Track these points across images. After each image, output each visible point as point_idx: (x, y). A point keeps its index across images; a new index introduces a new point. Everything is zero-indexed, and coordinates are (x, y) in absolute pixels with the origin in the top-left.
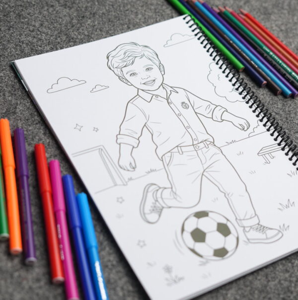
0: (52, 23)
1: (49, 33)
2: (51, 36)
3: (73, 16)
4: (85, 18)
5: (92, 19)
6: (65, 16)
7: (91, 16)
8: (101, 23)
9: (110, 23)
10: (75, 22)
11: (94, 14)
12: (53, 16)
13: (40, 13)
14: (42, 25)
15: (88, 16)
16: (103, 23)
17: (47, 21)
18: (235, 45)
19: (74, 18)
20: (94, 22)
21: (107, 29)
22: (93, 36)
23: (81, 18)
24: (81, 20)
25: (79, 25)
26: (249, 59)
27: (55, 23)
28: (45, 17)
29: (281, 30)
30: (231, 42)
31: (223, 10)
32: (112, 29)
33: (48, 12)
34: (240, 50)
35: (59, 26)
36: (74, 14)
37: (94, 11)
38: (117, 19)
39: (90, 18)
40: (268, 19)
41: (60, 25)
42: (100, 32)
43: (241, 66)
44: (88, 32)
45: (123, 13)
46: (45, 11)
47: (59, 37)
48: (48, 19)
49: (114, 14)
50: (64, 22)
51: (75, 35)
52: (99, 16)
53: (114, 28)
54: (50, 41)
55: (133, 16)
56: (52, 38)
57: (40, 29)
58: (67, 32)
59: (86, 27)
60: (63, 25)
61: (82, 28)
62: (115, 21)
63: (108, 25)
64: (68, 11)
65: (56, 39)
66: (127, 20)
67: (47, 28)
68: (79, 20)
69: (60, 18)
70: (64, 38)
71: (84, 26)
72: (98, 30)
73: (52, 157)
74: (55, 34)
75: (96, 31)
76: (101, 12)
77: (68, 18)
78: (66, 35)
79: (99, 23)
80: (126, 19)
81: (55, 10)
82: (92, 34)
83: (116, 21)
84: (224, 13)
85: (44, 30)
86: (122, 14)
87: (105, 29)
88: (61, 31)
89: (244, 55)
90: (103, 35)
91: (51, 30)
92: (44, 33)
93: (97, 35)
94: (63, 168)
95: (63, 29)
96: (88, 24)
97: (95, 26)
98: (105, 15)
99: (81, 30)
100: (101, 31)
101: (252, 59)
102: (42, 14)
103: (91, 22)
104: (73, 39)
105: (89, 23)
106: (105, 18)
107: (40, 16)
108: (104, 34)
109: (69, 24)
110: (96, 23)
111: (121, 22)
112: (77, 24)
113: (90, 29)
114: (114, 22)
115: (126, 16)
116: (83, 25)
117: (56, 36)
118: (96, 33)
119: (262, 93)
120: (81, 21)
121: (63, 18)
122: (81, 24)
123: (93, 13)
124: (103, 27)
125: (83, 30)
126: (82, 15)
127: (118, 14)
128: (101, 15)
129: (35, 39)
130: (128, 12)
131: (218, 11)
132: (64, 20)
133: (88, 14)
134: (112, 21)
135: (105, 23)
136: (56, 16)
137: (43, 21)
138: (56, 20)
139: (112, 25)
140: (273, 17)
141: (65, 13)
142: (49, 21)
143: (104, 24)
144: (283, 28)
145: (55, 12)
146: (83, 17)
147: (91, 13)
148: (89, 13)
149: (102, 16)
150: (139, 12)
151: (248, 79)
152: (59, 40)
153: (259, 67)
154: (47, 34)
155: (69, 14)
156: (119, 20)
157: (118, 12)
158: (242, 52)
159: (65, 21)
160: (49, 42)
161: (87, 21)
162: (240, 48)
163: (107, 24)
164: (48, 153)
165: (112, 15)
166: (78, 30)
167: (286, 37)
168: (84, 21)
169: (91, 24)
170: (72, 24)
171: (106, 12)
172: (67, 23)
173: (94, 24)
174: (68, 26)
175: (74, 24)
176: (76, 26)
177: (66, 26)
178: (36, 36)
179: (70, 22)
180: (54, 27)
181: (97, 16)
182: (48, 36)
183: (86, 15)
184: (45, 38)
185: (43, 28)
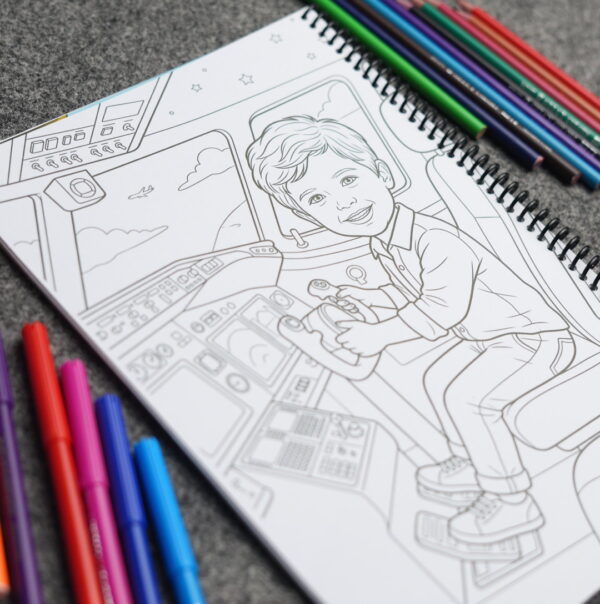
0: (43, 35)
1: (38, 59)
2: (43, 66)
3: (90, 19)
4: (119, 23)
5: (135, 25)
6: (72, 19)
7: (132, 17)
8: (156, 33)
9: (176, 33)
10: (96, 34)
11: (138, 13)
12: (44, 19)
13: (13, 13)
14: (19, 41)
15: (124, 18)
16: (160, 34)
17: (31, 31)
18: (459, 79)
19: (94, 24)
20: (139, 32)
21: (172, 47)
22: (139, 63)
23: (108, 24)
24: (110, 27)
25: (104, 40)
26: (496, 108)
27: (49, 35)
28: (25, 22)
29: (560, 42)
30: (449, 72)
31: (421, 1)
32: (182, 46)
33: (33, 11)
34: (472, 89)
35: (59, 43)
36: (93, 15)
37: (139, 6)
38: (193, 23)
39: (130, 24)
40: (528, 17)
41: (62, 39)
42: (154, 55)
43: (480, 126)
44: (127, 56)
45: (204, 10)
46: (24, 8)
47: (62, 68)
48: (34, 26)
49: (183, 12)
51: (99, 62)
52: (150, 17)
53: (186, 45)
54: (42, 77)
55: (227, 17)
56: (44, 71)
57: (15, 51)
58: (80, 57)
59: (123, 44)
60: (69, 41)
61: (114, 46)
62: (188, 28)
63: (172, 38)
64: (77, 7)
65: (55, 73)
66: (214, 25)
67: (32, 48)
68: (104, 29)
69: (60, 23)
70: (73, 70)
71: (116, 42)
72: (149, 50)
73: (66, 353)
74: (51, 61)
75: (146, 52)
76: (154, 8)
77: (78, 25)
78: (77, 62)
79: (151, 35)
80: (211, 23)
81: (47, 6)
82: (136, 58)
83: (191, 29)
84: (423, 10)
85: (26, 52)
86: (201, 13)
87: (165, 46)
88: (64, 54)
89: (484, 99)
90: (162, 61)
91: (43, 53)
92: (25, 59)
93: (148, 61)
94: (92, 379)
95: (70, 49)
96: (127, 37)
97: (142, 40)
98: (163, 15)
99: (110, 51)
100: (157, 51)
101: (502, 108)
102: (17, 17)
103: (133, 32)
104: (93, 71)
105: (127, 34)
106: (164, 22)
107: (13, 21)
108: (164, 58)
109: (83, 39)
110: (145, 34)
111: (202, 30)
112: (102, 37)
113: (133, 48)
114: (185, 31)
115: (211, 16)
116: (115, 38)
117: (54, 65)
118: (146, 57)
119: (533, 184)
120: (110, 31)
121: (68, 23)
122: (110, 38)
123: (134, 11)
124: (161, 42)
125: (115, 50)
126: (112, 17)
127: (194, 13)
128: (153, 14)
129: (5, 74)
130: (214, 7)
131: (409, 5)
132: (69, 29)
133: (124, 13)
134: (181, 29)
135: (165, 33)
136: (51, 21)
137: (21, 33)
138: (52, 28)
139: (181, 38)
140: (537, 12)
141: (71, 13)
142: (35, 32)
143: (163, 35)
144: (563, 35)
145: (47, 11)
146: (114, 21)
147: (131, 12)
148: (126, 12)
149: (157, 18)
150: (241, 7)
151: (497, 152)
152: (61, 75)
153: (522, 123)
154: (33, 63)
155: (81, 15)
156: (196, 24)
157: (194, 9)
158: (477, 93)
159: (73, 30)
160: (39, 80)
161: (123, 30)
162: (472, 84)
163: (169, 35)
164: (55, 345)
165: (179, 14)
166: (104, 50)
167: (572, 56)
168: (115, 29)
169: (134, 37)
170: (90, 37)
171: (166, 9)
172: (78, 36)
173: (139, 37)
174: (81, 42)
175: (94, 37)
176: (98, 42)
177: (76, 43)
178: (8, 67)
179: (85, 34)
180: (47, 46)
181: (147, 19)
182: (35, 66)
183: (121, 16)
184: (28, 72)
185: (22, 49)
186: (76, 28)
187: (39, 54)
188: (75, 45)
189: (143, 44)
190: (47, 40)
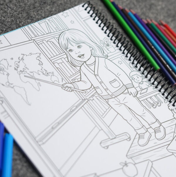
0: (19, 2)
1: (15, 9)
2: (15, 11)
4: (46, 4)
5: (51, 6)
7: (51, 3)
8: (57, 10)
10: (37, 6)
11: (54, 2)
14: (11, 2)
15: (49, 3)
18: (155, 50)
19: (38, 2)
20: (52, 8)
23: (43, 3)
24: (42, 5)
25: (39, 8)
26: (165, 63)
27: (21, 2)
30: (153, 47)
31: (150, 22)
34: (159, 55)
35: (23, 5)
39: (50, 5)
43: (158, 68)
44: (45, 15)
47: (21, 13)
50: (28, 4)
51: (34, 15)
52: (57, 5)
54: (13, 15)
56: (15, 13)
58: (29, 11)
59: (45, 11)
60: (27, 6)
61: (41, 11)
65: (18, 14)
67: (14, 5)
68: (41, 4)
70: (25, 15)
71: (43, 10)
74: (19, 10)
78: (27, 13)
84: (151, 25)
85: (11, 6)
88: (24, 10)
89: (162, 59)
91: (17, 7)
92: (10, 8)
95: (26, 8)
96: (47, 9)
97: (52, 11)
99: (39, 12)
101: (168, 63)
103: (50, 8)
104: (31, 17)
105: (48, 8)
109: (32, 6)
110: (53, 9)
112: (38, 7)
116: (43, 8)
117: (19, 12)
120: (42, 6)
122: (41, 8)
123: (53, 1)
125: (41, 12)
126: (45, 2)
128: (59, 4)
129: (2, 11)
131: (146, 22)
132: (29, 2)
146: (45, 3)
149: (60, 6)
152: (20, 15)
154: (12, 9)
158: (160, 57)
159: (30, 3)
160: (12, 15)
161: (47, 7)
166: (38, 11)
168: (44, 6)
169: (49, 10)
170: (35, 6)
171: (64, 3)
172: (31, 5)
173: (51, 10)
174: (31, 7)
175: (36, 6)
176: (37, 8)
177: (29, 7)
178: (4, 9)
179: (34, 5)
180: (19, 5)
181: (56, 5)
182: (13, 11)
183: (48, 2)
184: (10, 12)
185: (11, 4)
186: (31, 2)
187: (15, 7)
188: (29, 8)
189: (52, 12)
190: (20, 3)
